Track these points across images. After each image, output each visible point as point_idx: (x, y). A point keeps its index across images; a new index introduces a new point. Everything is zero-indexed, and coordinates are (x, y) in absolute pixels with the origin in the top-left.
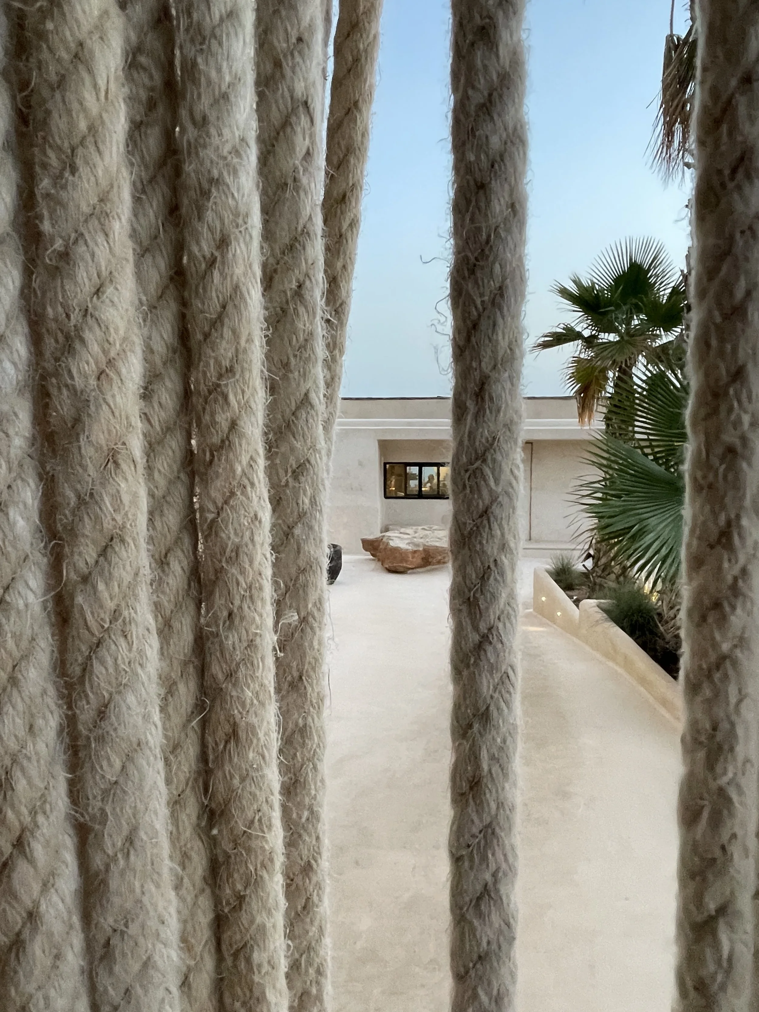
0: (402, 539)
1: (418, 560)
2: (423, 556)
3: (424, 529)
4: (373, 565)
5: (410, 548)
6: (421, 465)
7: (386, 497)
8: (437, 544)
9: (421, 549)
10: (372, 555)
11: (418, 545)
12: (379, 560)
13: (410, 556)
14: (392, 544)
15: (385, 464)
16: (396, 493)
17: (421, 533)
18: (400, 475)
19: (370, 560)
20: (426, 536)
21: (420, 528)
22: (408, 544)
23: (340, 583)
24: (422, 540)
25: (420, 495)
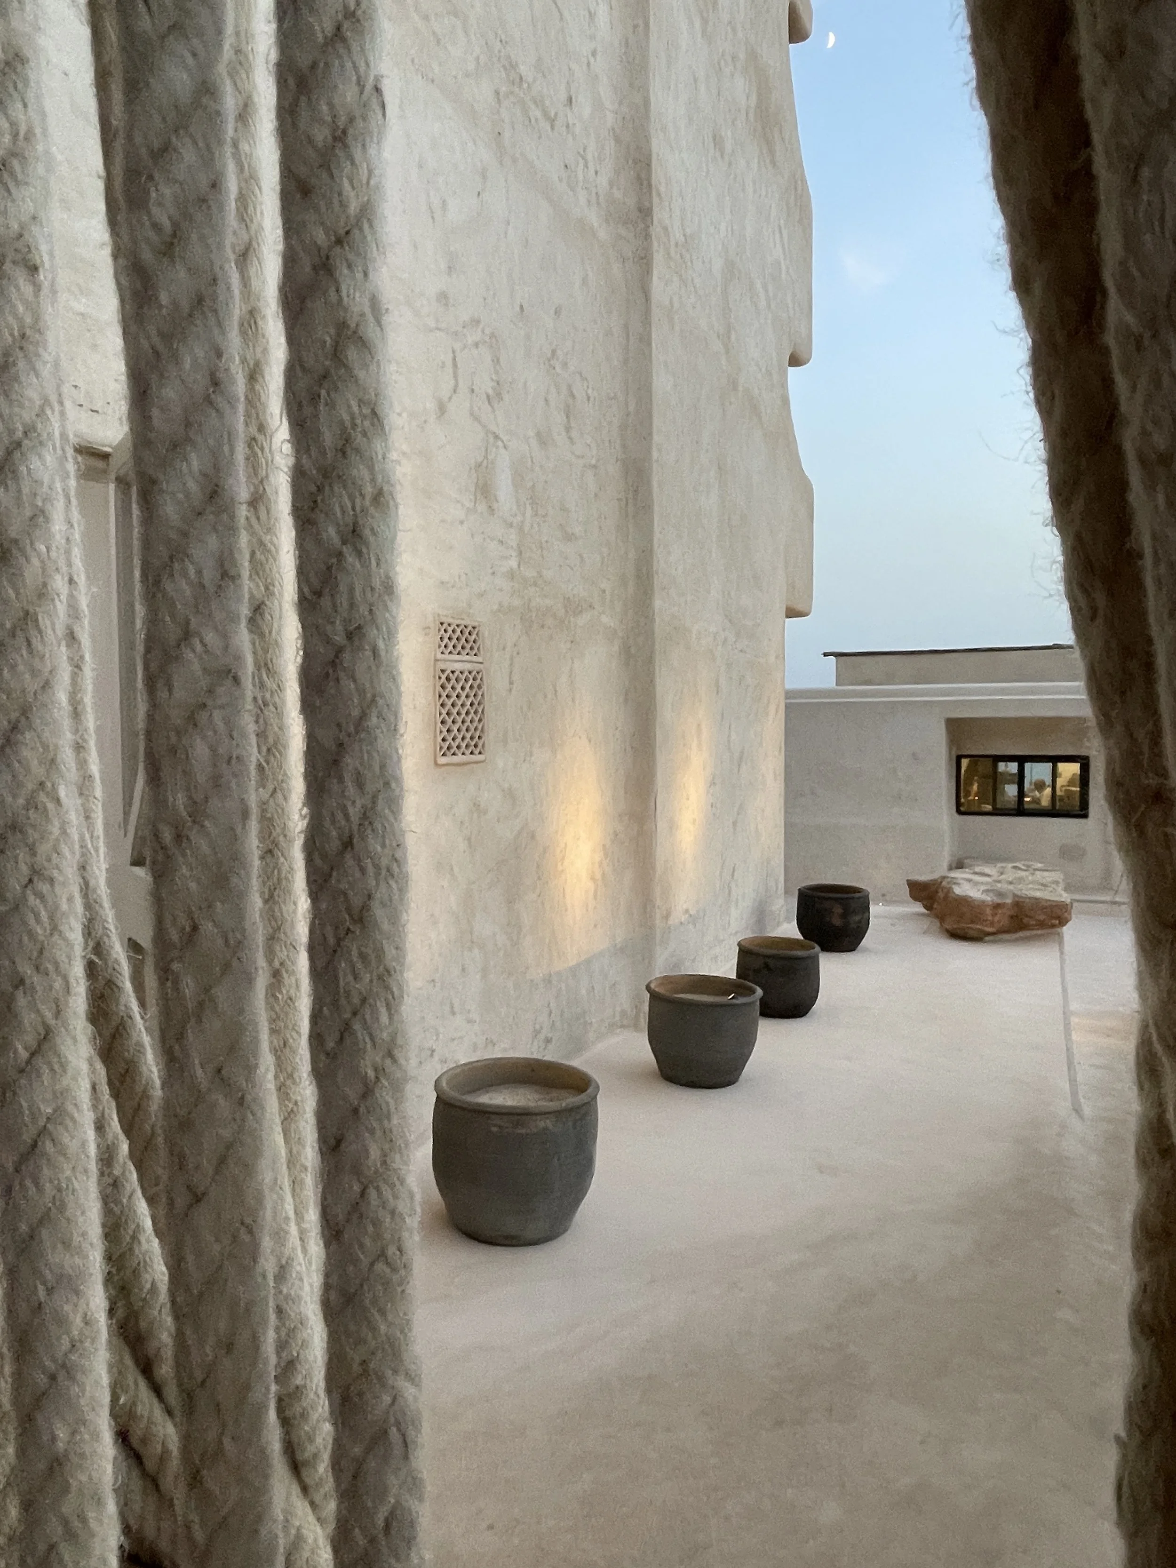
0: (976, 884)
1: (1002, 919)
2: (1012, 913)
3: (1015, 867)
4: (926, 923)
5: (988, 898)
6: (1022, 760)
7: (959, 812)
8: (1038, 894)
9: (1009, 901)
10: (925, 907)
11: (1000, 894)
12: (937, 916)
13: (988, 911)
14: (958, 891)
15: (959, 758)
16: (979, 807)
17: (1010, 875)
18: (985, 777)
19: (923, 915)
20: (1021, 880)
21: (1010, 865)
22: (987, 891)
23: (866, 950)
24: (1011, 887)
25: (1020, 810)
